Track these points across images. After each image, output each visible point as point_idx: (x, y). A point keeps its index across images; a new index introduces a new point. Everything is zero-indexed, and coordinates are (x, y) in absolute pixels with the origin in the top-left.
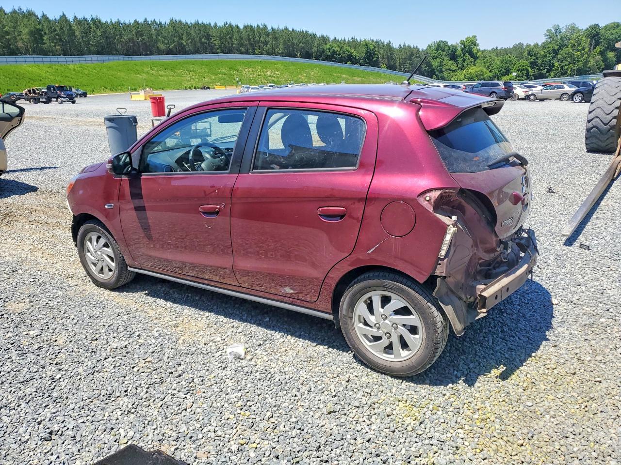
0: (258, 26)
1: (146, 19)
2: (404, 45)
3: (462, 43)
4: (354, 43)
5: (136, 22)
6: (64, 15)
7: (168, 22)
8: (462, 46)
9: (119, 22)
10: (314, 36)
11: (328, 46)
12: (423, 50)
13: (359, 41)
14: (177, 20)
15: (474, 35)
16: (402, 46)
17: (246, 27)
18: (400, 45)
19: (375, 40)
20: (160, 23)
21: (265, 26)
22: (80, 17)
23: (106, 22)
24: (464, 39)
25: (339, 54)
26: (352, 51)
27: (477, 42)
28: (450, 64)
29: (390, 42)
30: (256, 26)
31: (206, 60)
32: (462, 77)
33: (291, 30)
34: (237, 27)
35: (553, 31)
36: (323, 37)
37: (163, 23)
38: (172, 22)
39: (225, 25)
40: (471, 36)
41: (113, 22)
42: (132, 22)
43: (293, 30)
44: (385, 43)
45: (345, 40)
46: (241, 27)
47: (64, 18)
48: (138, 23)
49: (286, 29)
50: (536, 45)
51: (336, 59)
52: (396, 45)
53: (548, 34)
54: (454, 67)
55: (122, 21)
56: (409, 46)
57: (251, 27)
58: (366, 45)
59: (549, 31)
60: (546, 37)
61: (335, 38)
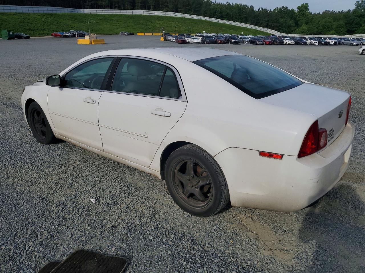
2: (262, 8)
3: (298, 8)
4: (229, 6)
8: (298, 10)
11: (212, 7)
13: (231, 5)
15: (307, 3)
18: (259, 8)
19: (243, 4)
24: (300, 5)
25: (220, 13)
26: (228, 11)
27: (309, 7)
28: (291, 22)
29: (252, 6)
35: (360, 2)
40: (305, 4)
44: (249, 7)
45: (222, 3)
50: (349, 11)
51: (217, 16)
53: (357, 4)
56: (265, 9)
58: (237, 7)
59: (358, 2)
60: (355, 6)
61: (216, 2)
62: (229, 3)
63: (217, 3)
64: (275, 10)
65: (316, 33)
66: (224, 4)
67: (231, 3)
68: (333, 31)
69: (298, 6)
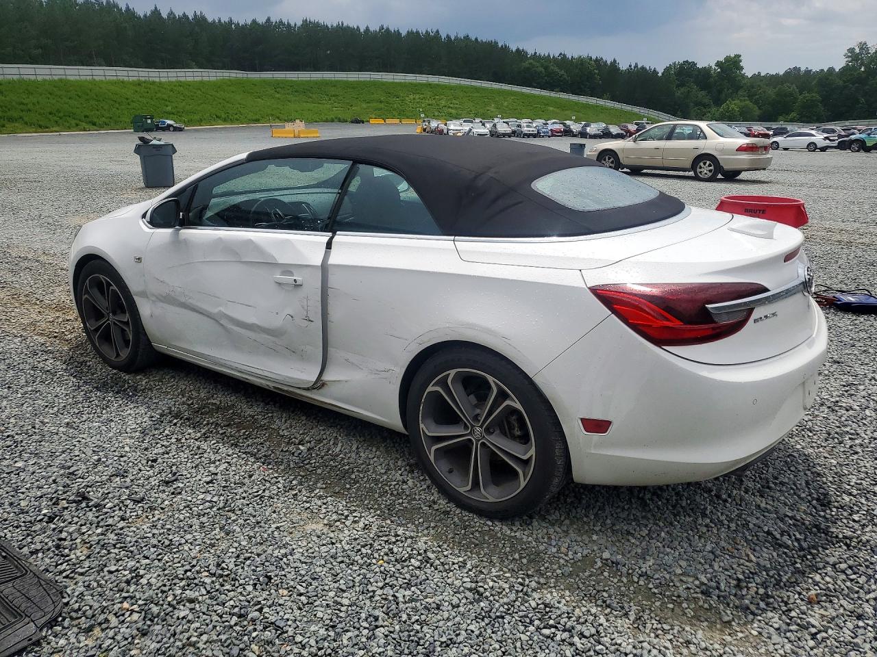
0: (427, 31)
1: (269, 19)
2: (636, 66)
3: (719, 64)
4: (563, 61)
5: (254, 21)
6: (156, 8)
7: (299, 23)
8: (719, 70)
9: (231, 22)
10: (505, 49)
11: (526, 64)
12: (663, 74)
13: (570, 59)
14: (312, 20)
16: (632, 67)
17: (410, 33)
18: (630, 66)
19: (594, 58)
20: (289, 24)
21: (437, 32)
22: (178, 13)
23: (214, 21)
24: (722, 59)
25: (543, 78)
26: (562, 72)
27: (742, 64)
28: (701, 95)
29: (615, 61)
30: (424, 32)
31: (352, 79)
32: (717, 115)
33: (473, 39)
34: (398, 33)
35: (857, 50)
36: (518, 50)
37: (293, 25)
38: (306, 24)
39: (380, 30)
40: (732, 56)
41: (223, 21)
42: (249, 22)
43: (476, 39)
44: (609, 62)
45: (549, 55)
46: (404, 33)
47: (156, 12)
48: (259, 24)
49: (467, 37)
50: (831, 70)
51: (537, 83)
52: (623, 66)
53: (849, 55)
54: (706, 101)
55: (235, 20)
56: (643, 68)
57: (418, 32)
58: (582, 64)
59: (851, 50)
60: (847, 59)
61: (536, 53)
62: (564, 55)
63: (538, 54)
64: (667, 70)
65: (757, 118)
66: (554, 57)
67: (569, 56)
68: (793, 115)
69: (718, 61)
